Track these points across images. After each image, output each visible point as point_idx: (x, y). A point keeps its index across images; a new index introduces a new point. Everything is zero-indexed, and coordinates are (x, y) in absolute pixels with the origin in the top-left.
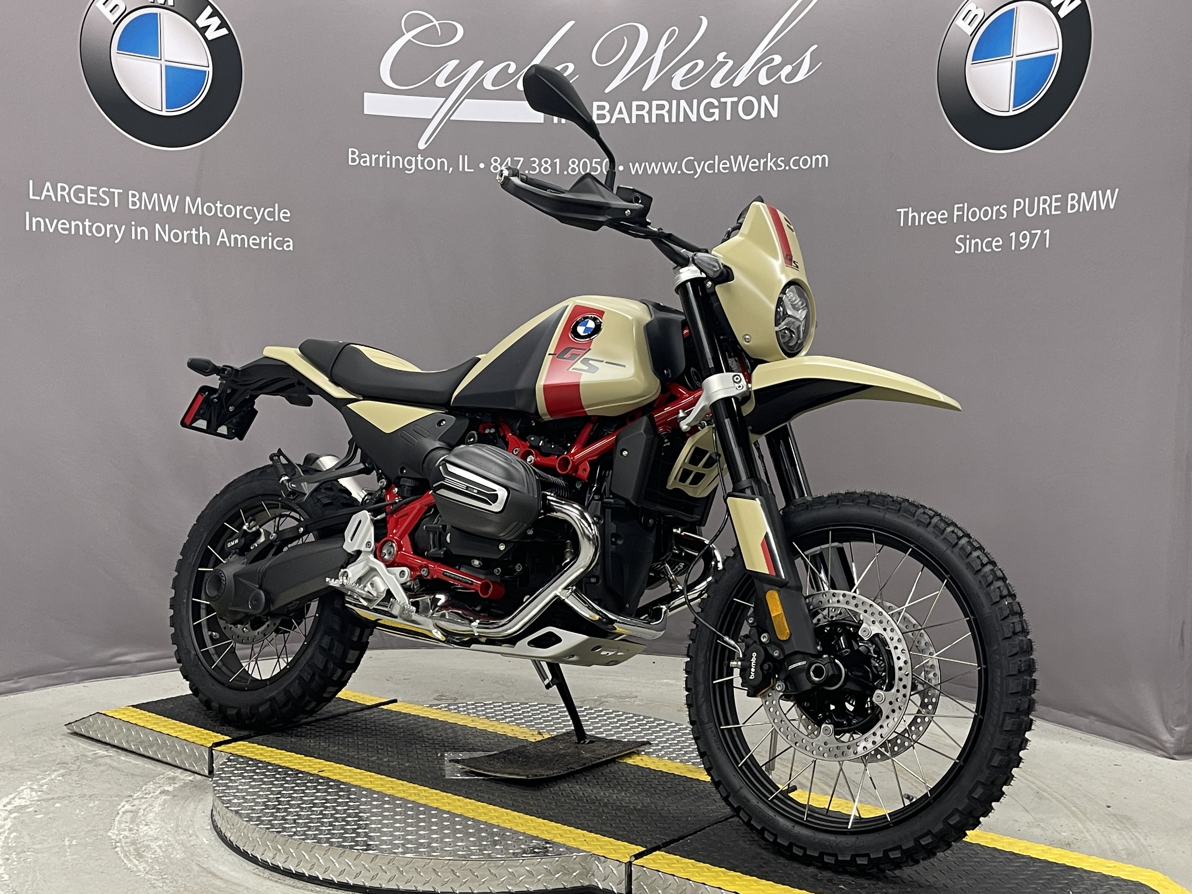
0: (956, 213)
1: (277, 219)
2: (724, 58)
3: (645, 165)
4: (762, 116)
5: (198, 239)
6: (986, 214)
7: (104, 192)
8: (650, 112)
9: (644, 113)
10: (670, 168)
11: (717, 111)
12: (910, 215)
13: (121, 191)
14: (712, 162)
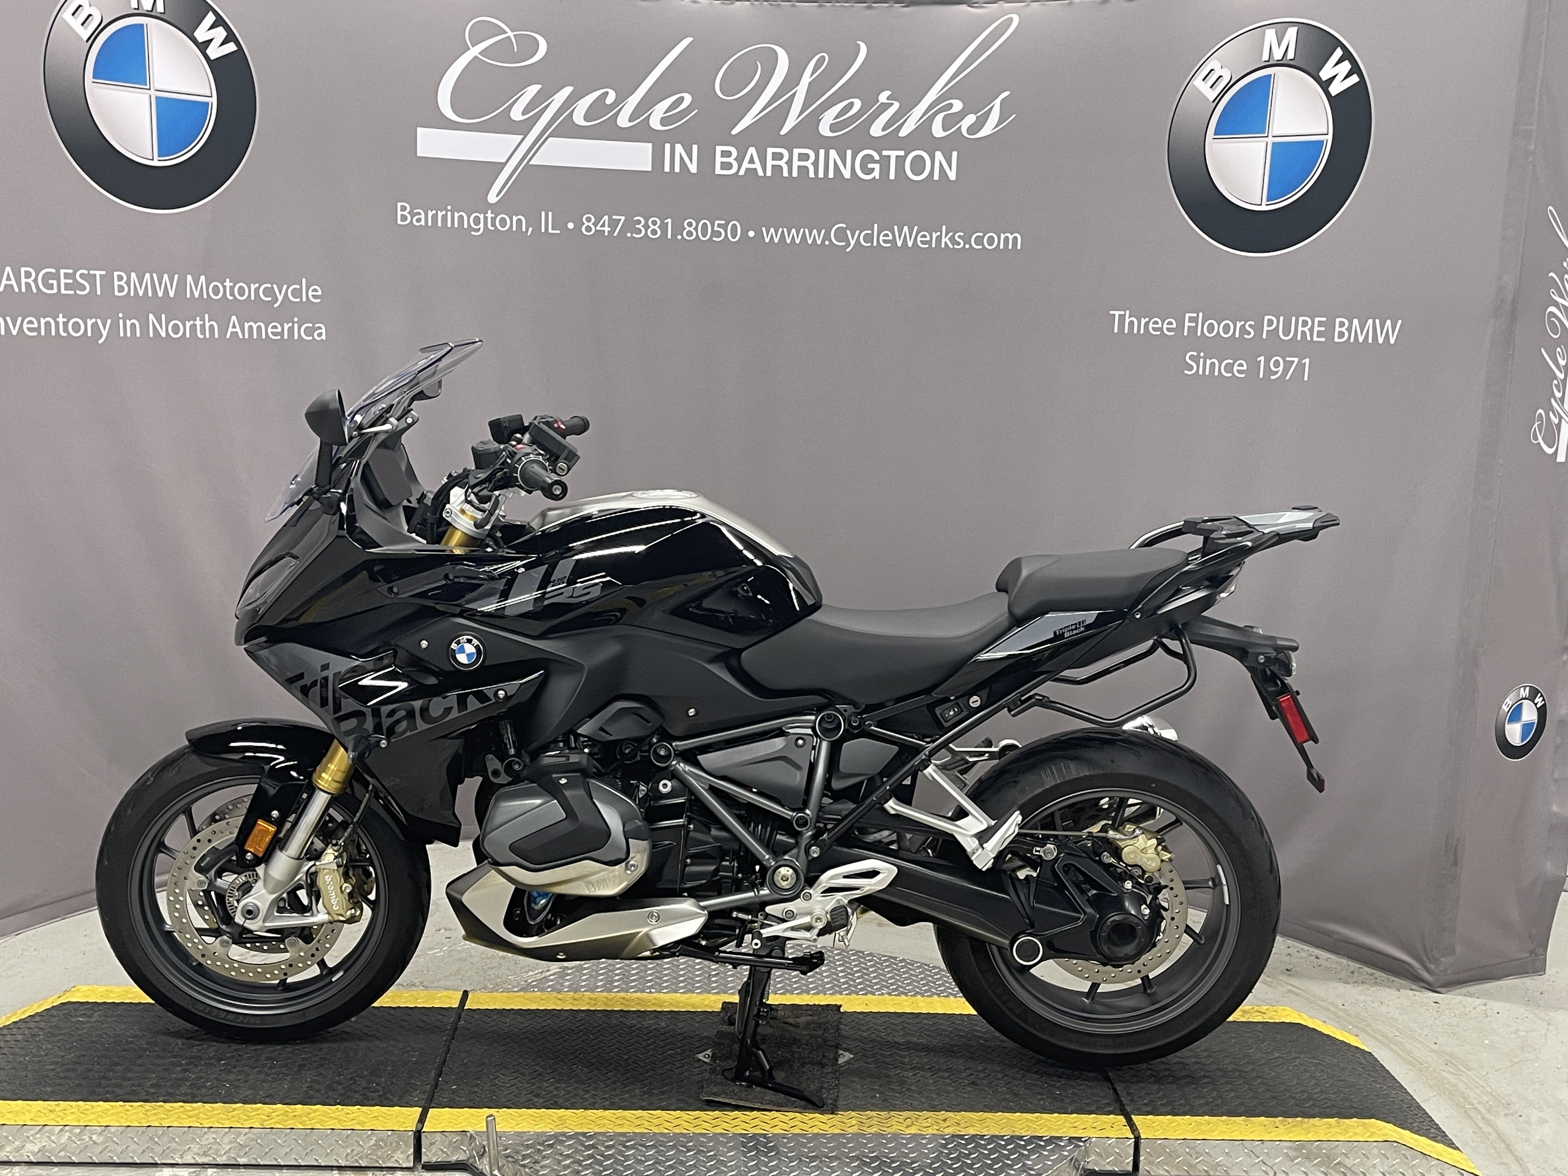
0: (1187, 324)
1: (304, 299)
2: (888, 99)
3: (783, 232)
4: (936, 177)
5: (203, 332)
6: (1226, 329)
7: (82, 276)
8: (790, 163)
9: (782, 163)
10: (815, 237)
11: (877, 166)
12: (1127, 320)
13: (104, 273)
14: (870, 232)
